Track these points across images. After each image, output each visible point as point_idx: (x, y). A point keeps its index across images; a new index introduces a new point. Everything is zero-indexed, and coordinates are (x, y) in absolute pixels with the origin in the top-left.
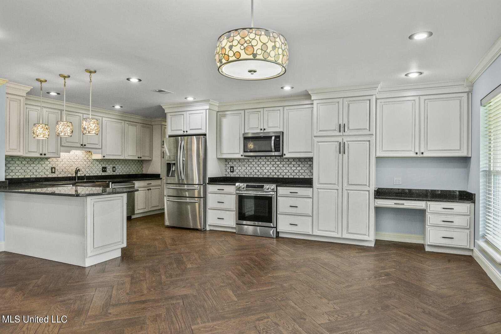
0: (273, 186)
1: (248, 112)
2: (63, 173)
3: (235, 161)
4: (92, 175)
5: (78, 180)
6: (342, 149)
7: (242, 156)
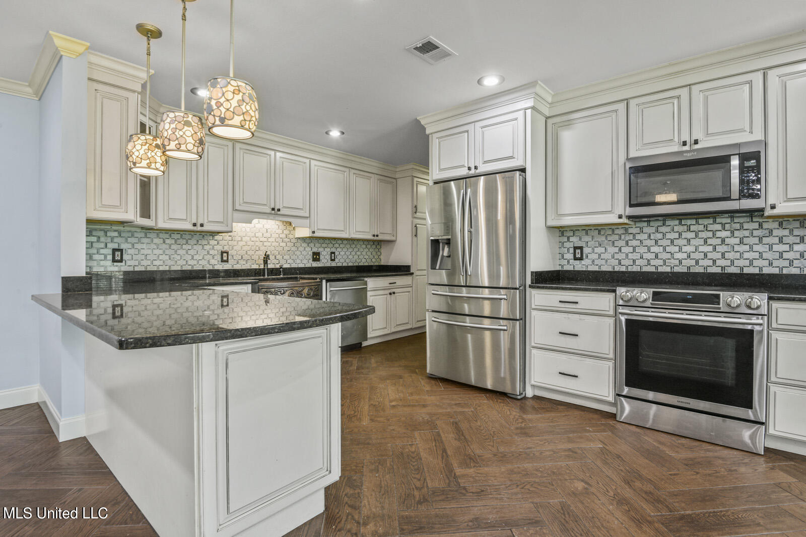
1: (638, 105)
2: (242, 262)
3: (587, 234)
4: (294, 266)
5: (268, 275)
7: (620, 217)
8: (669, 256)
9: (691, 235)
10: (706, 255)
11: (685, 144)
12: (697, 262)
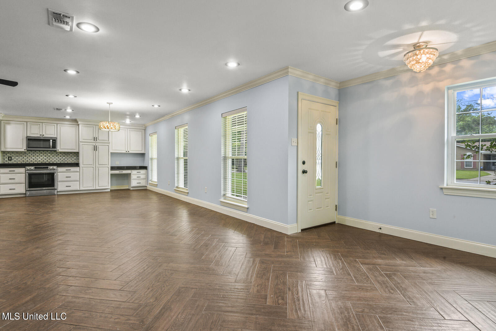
0: (55, 167)
1: (29, 124)
3: (12, 153)
6: (95, 148)
7: (25, 150)
8: (37, 159)
9: (42, 155)
10: (45, 159)
11: (41, 135)
12: (43, 161)
